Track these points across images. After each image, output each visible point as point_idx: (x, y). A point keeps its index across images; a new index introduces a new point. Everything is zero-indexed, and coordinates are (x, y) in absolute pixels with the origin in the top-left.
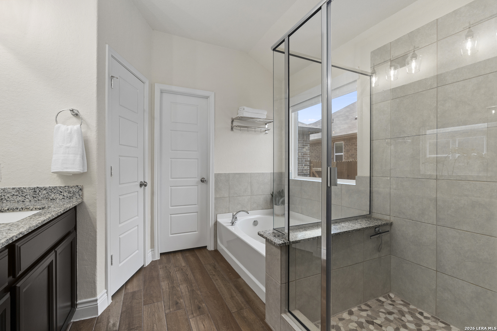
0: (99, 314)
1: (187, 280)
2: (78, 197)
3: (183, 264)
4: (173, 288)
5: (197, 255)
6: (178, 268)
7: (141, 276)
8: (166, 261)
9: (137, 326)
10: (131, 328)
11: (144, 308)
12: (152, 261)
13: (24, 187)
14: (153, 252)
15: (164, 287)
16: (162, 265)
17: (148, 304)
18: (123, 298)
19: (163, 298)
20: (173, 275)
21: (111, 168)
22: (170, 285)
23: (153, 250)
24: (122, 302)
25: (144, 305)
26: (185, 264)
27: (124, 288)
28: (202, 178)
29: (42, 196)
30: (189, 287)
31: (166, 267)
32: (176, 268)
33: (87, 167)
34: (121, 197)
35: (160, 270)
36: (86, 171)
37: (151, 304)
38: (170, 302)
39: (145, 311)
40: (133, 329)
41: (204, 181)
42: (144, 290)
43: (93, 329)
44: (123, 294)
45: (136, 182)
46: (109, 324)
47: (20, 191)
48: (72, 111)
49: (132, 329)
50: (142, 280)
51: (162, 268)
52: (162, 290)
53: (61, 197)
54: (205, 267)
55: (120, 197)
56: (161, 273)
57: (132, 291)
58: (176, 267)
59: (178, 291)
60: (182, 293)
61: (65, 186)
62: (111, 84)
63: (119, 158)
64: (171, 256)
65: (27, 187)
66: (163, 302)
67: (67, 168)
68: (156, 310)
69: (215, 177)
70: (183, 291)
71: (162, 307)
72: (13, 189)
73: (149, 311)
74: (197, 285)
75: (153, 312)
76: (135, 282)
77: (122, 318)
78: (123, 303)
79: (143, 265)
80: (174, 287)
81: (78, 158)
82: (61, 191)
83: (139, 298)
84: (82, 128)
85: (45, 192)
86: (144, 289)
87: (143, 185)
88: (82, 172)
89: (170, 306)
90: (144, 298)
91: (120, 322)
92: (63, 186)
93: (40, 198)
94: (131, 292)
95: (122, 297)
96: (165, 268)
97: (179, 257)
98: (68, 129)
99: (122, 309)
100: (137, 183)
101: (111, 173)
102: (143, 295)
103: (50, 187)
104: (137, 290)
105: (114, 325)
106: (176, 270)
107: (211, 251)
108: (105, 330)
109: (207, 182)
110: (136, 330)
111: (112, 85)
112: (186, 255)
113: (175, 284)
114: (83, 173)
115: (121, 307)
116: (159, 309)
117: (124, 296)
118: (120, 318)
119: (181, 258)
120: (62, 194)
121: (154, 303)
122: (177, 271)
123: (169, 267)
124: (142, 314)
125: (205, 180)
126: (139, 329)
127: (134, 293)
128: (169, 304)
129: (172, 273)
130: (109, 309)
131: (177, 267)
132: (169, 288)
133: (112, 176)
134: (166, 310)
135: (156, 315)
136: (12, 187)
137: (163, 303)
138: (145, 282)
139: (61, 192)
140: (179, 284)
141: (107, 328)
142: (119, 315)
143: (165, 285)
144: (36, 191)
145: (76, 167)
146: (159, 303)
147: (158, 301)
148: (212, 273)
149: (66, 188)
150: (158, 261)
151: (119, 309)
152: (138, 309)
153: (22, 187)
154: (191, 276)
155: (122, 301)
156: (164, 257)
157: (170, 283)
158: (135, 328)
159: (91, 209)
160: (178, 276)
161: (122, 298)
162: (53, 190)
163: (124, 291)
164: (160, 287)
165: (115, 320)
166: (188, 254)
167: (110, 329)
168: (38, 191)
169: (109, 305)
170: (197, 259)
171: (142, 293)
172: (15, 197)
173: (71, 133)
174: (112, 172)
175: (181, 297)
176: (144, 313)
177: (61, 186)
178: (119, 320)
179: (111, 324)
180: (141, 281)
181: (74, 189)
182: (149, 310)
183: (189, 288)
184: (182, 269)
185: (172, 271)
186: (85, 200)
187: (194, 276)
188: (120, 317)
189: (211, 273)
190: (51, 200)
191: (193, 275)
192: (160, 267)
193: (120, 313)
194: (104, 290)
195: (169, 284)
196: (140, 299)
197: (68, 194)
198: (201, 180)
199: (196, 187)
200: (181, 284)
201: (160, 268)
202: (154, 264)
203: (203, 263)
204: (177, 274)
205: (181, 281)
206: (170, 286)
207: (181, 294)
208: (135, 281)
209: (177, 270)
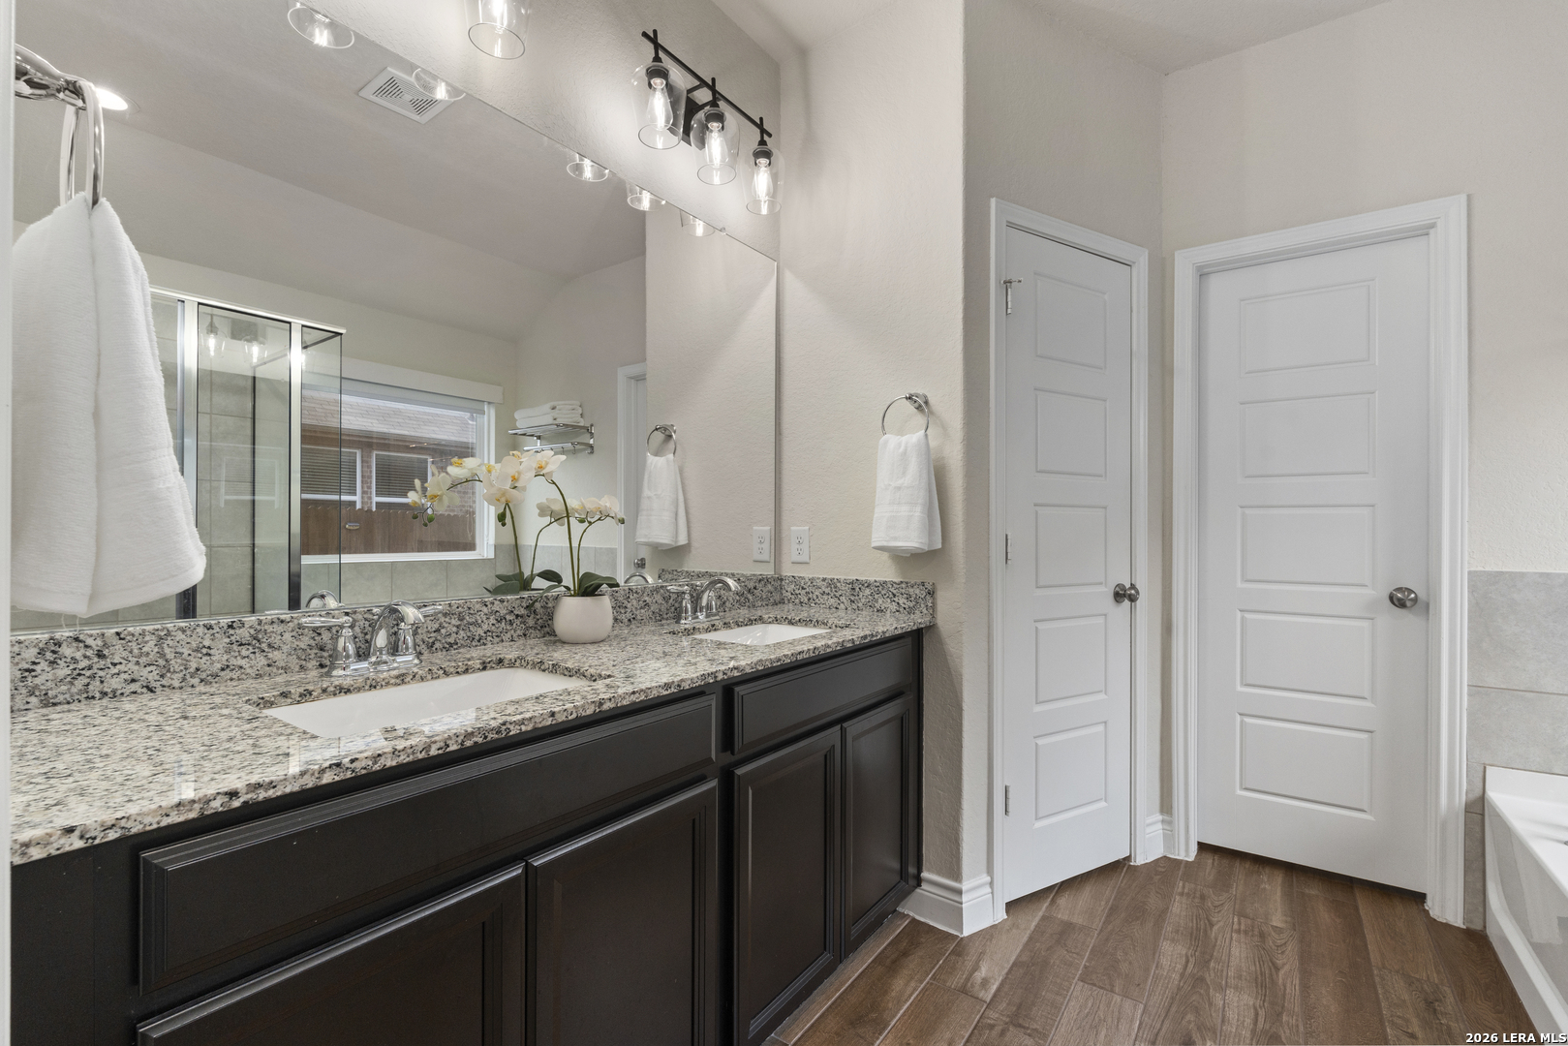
0: (967, 932)
1: (1265, 984)
2: (925, 611)
3: (1278, 920)
4: (1197, 983)
5: (1357, 909)
6: (1249, 922)
7: (1108, 889)
8: (1211, 877)
9: (1035, 1026)
10: (1021, 1021)
11: (1079, 988)
12: (1165, 857)
13: (838, 577)
14: (1168, 828)
15: (1165, 962)
16: (1193, 886)
17: (1094, 985)
18: (1036, 926)
19: (1150, 995)
20: (1216, 940)
21: (1007, 540)
22: (1190, 966)
23: (1170, 823)
24: (1027, 935)
25: (1082, 980)
26: (1286, 922)
27: (1049, 900)
28: (1399, 590)
29: (863, 600)
30: (1262, 1013)
31: (1203, 897)
32: (1243, 920)
33: (940, 537)
34: (1041, 626)
35: (1178, 898)
36: (939, 546)
37: (1102, 988)
38: (1167, 1022)
39: (1078, 999)
40: (1024, 1027)
41: (1408, 604)
42: (1099, 934)
43: (941, 962)
44: (1041, 914)
45: (1101, 584)
46: (976, 974)
47: (832, 584)
48: (910, 398)
49: (1020, 1026)
50: (1107, 903)
51: (1188, 895)
52: (1157, 967)
53: (894, 607)
54: (1377, 979)
55: (1039, 625)
56: (1178, 908)
57: (1065, 918)
58: (1242, 914)
59: (1211, 1004)
60: (1223, 1021)
61: (902, 582)
62: (1007, 303)
63: (1037, 512)
64: (1240, 869)
65: (842, 577)
66: (1142, 1006)
67: (895, 539)
68: (1110, 1019)
69: (1472, 589)
70: (1231, 1015)
71: (1132, 1021)
72: (824, 580)
73: (1086, 1007)
74: (1301, 1028)
75: (1097, 1019)
76: (1086, 895)
77: (1010, 976)
78: (1030, 939)
79: (1128, 859)
80: (1202, 979)
81: (918, 513)
82: (894, 592)
83: (1077, 951)
84: (929, 437)
85: (868, 592)
86: (1101, 930)
87: (1124, 595)
88: (926, 549)
89: (1159, 1038)
90: (1090, 959)
91: (1002, 985)
92: (897, 580)
93: (860, 605)
94: (1062, 921)
95: (1032, 919)
96: (1197, 900)
97: (1274, 887)
98: (899, 445)
99: (1019, 956)
100: (1102, 589)
101: (1007, 553)
102: (1092, 951)
103: (876, 581)
104: (1080, 921)
105: (985, 983)
106: (1236, 927)
107: (1447, 926)
108: (962, 981)
109: (1427, 606)
110: (1029, 1035)
111: (1009, 306)
112: (1307, 891)
113: (1213, 975)
114: (928, 551)
115: (1020, 947)
116: (1119, 1019)
117: (1040, 920)
118: (1007, 974)
119: (1279, 893)
120: (896, 599)
121: (1112, 991)
122: (1239, 931)
123: (1217, 903)
124: (1062, 1004)
125: (1415, 600)
126: (1037, 1039)
127: (1068, 928)
128: (1160, 1029)
129: (1216, 928)
130: (992, 936)
131: (1246, 917)
132: (1182, 975)
133: (1009, 562)
134: (1139, 1039)
135: (1103, 1033)
136: (821, 577)
137: (1140, 1012)
138: (1113, 910)
139: (894, 596)
140: (1226, 982)
141: (968, 979)
142: (1008, 966)
143: (1172, 955)
144: (855, 586)
145: (912, 538)
146: (1128, 1004)
147: (1125, 995)
148: (1407, 1021)
149: (903, 586)
150: (1182, 866)
151: (1010, 950)
152: (1059, 981)
153: (836, 577)
154: (1289, 976)
155: (1028, 932)
156: (1210, 861)
157: (1192, 960)
158: (1028, 1028)
159: (951, 646)
160: (1235, 951)
161: (1034, 924)
162: (880, 589)
163: (1047, 908)
164: (1154, 954)
165: (991, 972)
166: (1314, 890)
167: (973, 986)
168: (857, 589)
169: (997, 922)
170: (1354, 929)
171: (1092, 942)
172: (825, 597)
173: (905, 453)
174: (1009, 550)
175: (1215, 1033)
176: (1072, 1003)
177: (894, 580)
178: (1001, 978)
179: (979, 976)
180: (1103, 903)
181: (917, 591)
182: (1090, 1005)
183: (1261, 1020)
184: (1262, 936)
185: (1221, 924)
186: (940, 621)
187: (1305, 988)
188: (1006, 971)
189: (1399, 1021)
190: (878, 611)
191: (1301, 980)
192: (1184, 887)
193: (1011, 962)
194: (985, 875)
195: (1187, 962)
196: (1077, 954)
197: (905, 601)
198: (1391, 598)
199: (1366, 624)
200: (1236, 988)
201: (1180, 890)
202: (1166, 868)
203: (1374, 957)
204: (1234, 943)
205: (1240, 977)
206: (1189, 970)
207: (1220, 1021)
208: (1087, 892)
209: (1243, 927)
